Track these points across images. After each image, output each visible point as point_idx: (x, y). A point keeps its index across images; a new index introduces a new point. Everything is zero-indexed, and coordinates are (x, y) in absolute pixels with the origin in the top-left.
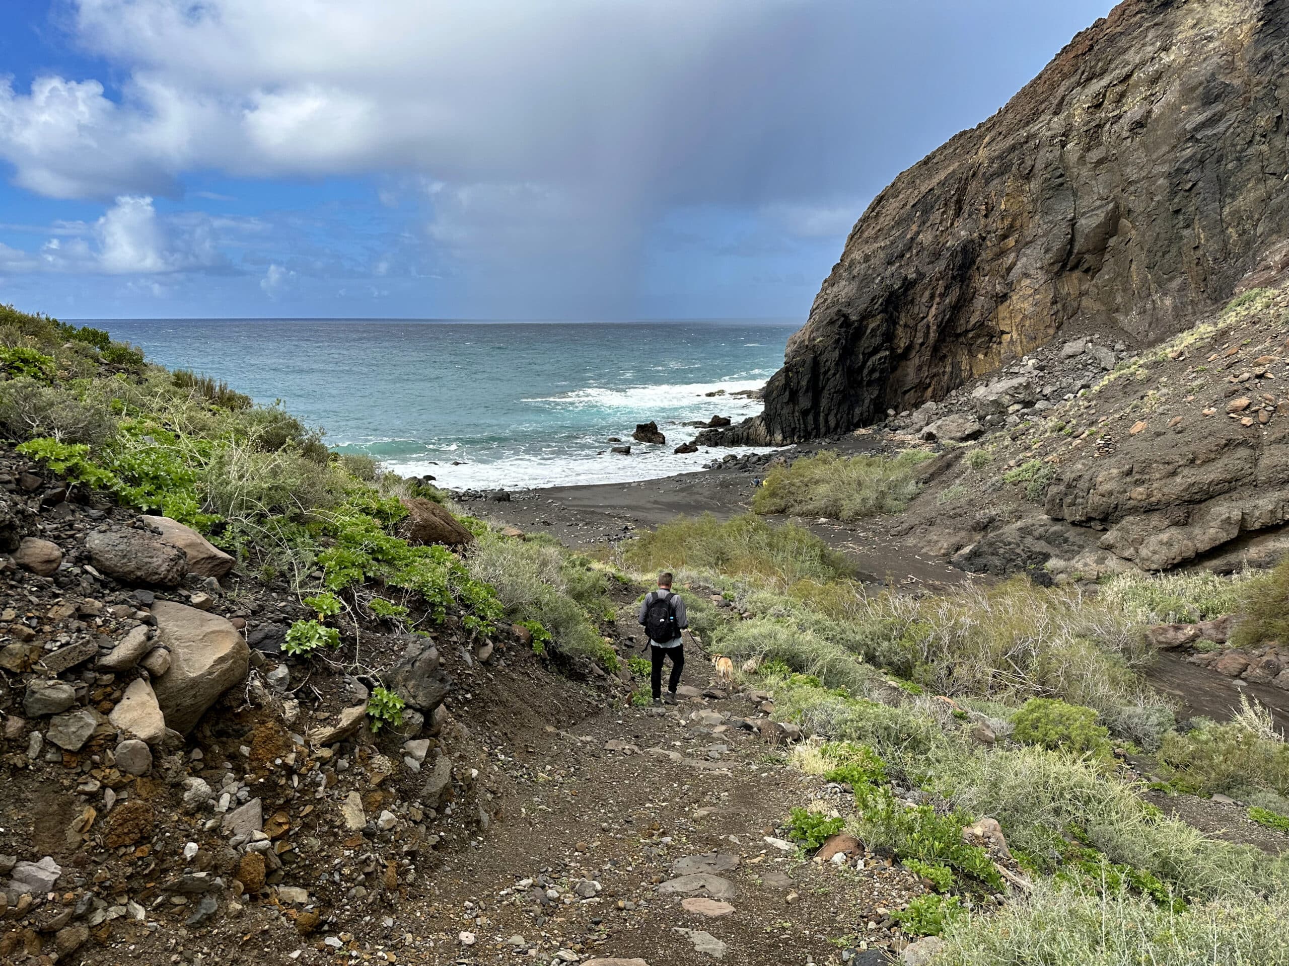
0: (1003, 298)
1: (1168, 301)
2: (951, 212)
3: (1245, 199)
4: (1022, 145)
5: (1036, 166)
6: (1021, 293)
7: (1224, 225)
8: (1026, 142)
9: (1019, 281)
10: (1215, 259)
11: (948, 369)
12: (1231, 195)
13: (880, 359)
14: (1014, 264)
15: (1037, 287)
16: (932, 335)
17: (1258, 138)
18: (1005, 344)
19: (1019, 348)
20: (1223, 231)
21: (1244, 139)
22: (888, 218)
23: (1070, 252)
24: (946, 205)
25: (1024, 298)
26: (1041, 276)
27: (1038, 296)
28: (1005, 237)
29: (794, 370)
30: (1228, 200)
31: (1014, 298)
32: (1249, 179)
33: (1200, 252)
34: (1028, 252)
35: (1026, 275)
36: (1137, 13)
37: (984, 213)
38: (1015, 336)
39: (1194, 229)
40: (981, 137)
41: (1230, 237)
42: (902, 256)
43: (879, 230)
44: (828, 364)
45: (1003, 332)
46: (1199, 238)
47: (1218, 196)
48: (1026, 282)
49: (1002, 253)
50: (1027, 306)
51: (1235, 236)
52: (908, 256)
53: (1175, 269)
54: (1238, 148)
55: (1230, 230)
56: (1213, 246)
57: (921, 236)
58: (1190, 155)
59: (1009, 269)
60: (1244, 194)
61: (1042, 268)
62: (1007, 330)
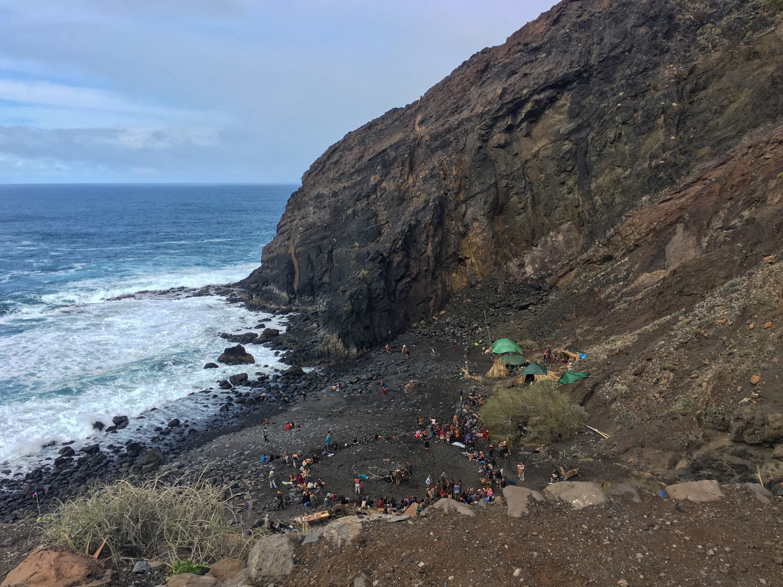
0: (463, 235)
1: (560, 237)
2: (407, 169)
3: (604, 180)
4: (455, 129)
5: (467, 144)
6: (474, 232)
7: (593, 194)
8: (458, 128)
9: (472, 224)
10: (589, 214)
11: (440, 286)
12: (595, 176)
13: (406, 283)
14: (466, 212)
15: (483, 227)
16: (432, 264)
17: (609, 144)
18: (468, 266)
19: (477, 269)
20: (591, 198)
21: (601, 144)
22: (348, 166)
23: (497, 204)
24: (403, 164)
25: (476, 235)
26: (484, 220)
27: (484, 234)
28: (457, 193)
29: (355, 297)
30: (594, 179)
31: (470, 235)
32: (606, 168)
33: (580, 209)
34: (473, 203)
35: (475, 220)
36: (519, 51)
37: (443, 176)
38: (473, 261)
39: (574, 195)
40: (414, 116)
41: (597, 201)
42: (368, 196)
43: (341, 174)
44: (378, 291)
45: (466, 258)
46: (579, 201)
47: (586, 176)
48: (476, 224)
49: (458, 205)
50: (478, 240)
51: (600, 202)
52: (374, 197)
53: (563, 218)
54: (598, 149)
55: (597, 197)
56: (587, 206)
57: (384, 184)
58: (568, 149)
59: (464, 216)
60: (604, 176)
61: (484, 215)
62: (468, 256)
